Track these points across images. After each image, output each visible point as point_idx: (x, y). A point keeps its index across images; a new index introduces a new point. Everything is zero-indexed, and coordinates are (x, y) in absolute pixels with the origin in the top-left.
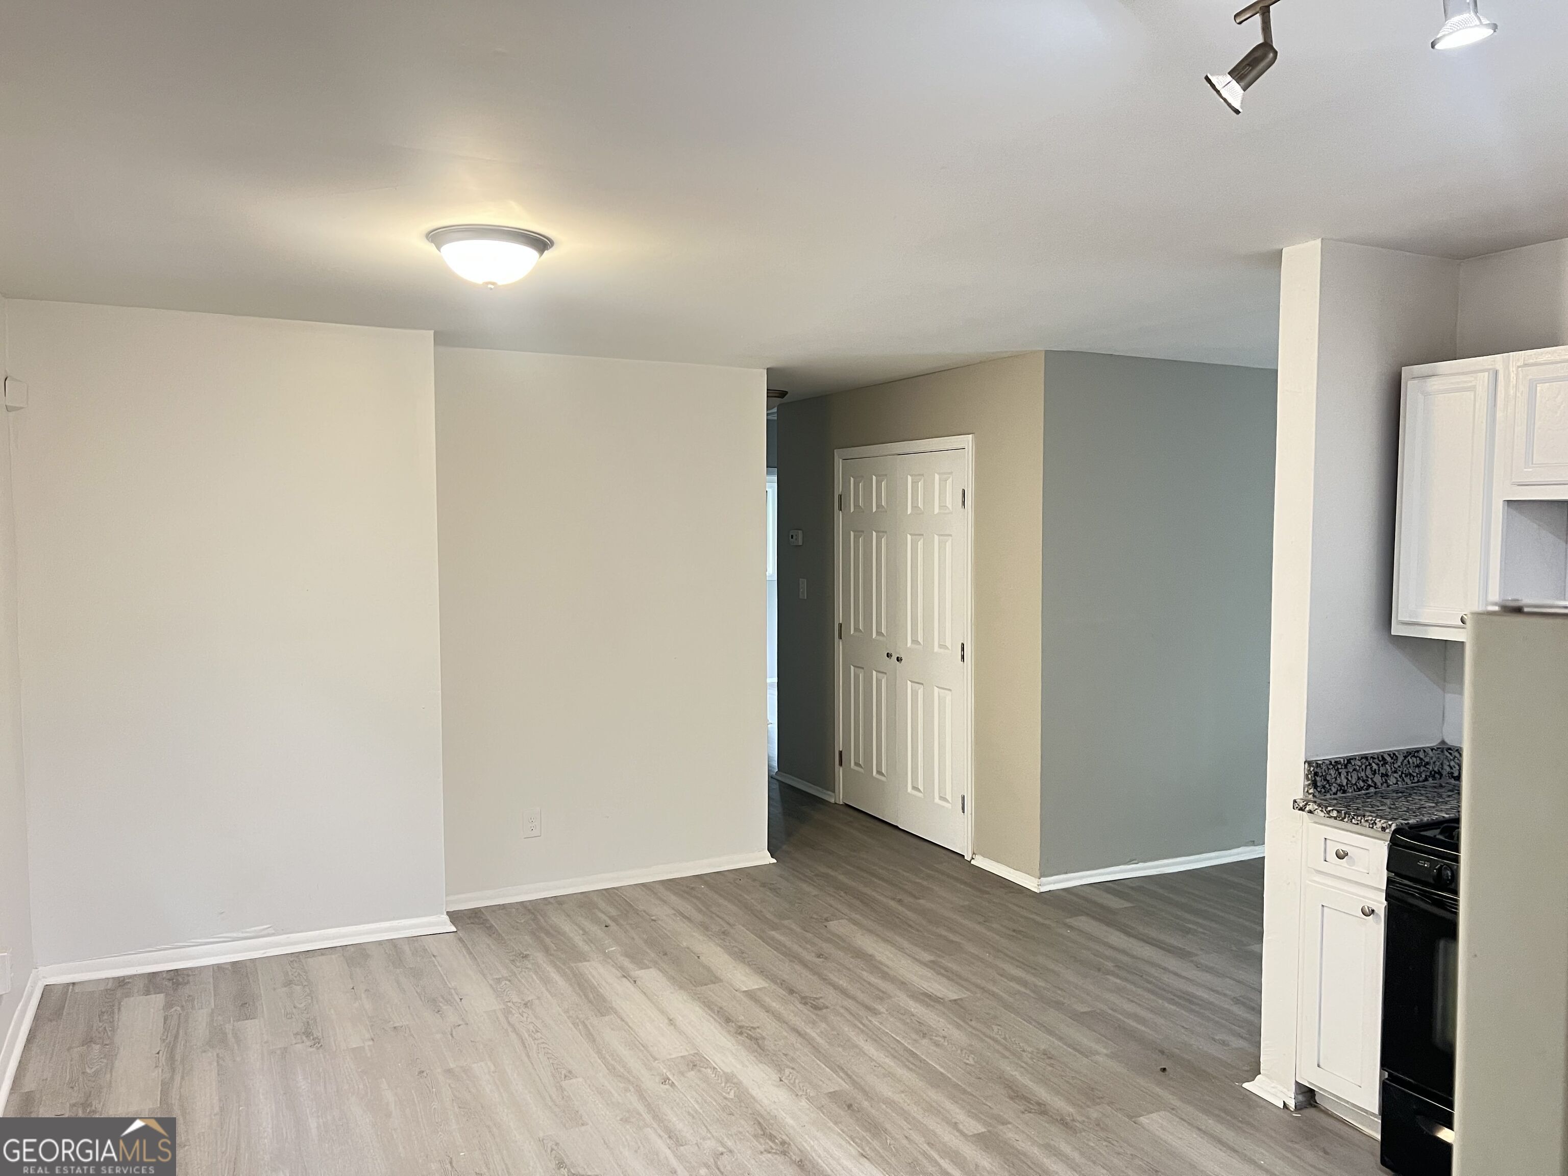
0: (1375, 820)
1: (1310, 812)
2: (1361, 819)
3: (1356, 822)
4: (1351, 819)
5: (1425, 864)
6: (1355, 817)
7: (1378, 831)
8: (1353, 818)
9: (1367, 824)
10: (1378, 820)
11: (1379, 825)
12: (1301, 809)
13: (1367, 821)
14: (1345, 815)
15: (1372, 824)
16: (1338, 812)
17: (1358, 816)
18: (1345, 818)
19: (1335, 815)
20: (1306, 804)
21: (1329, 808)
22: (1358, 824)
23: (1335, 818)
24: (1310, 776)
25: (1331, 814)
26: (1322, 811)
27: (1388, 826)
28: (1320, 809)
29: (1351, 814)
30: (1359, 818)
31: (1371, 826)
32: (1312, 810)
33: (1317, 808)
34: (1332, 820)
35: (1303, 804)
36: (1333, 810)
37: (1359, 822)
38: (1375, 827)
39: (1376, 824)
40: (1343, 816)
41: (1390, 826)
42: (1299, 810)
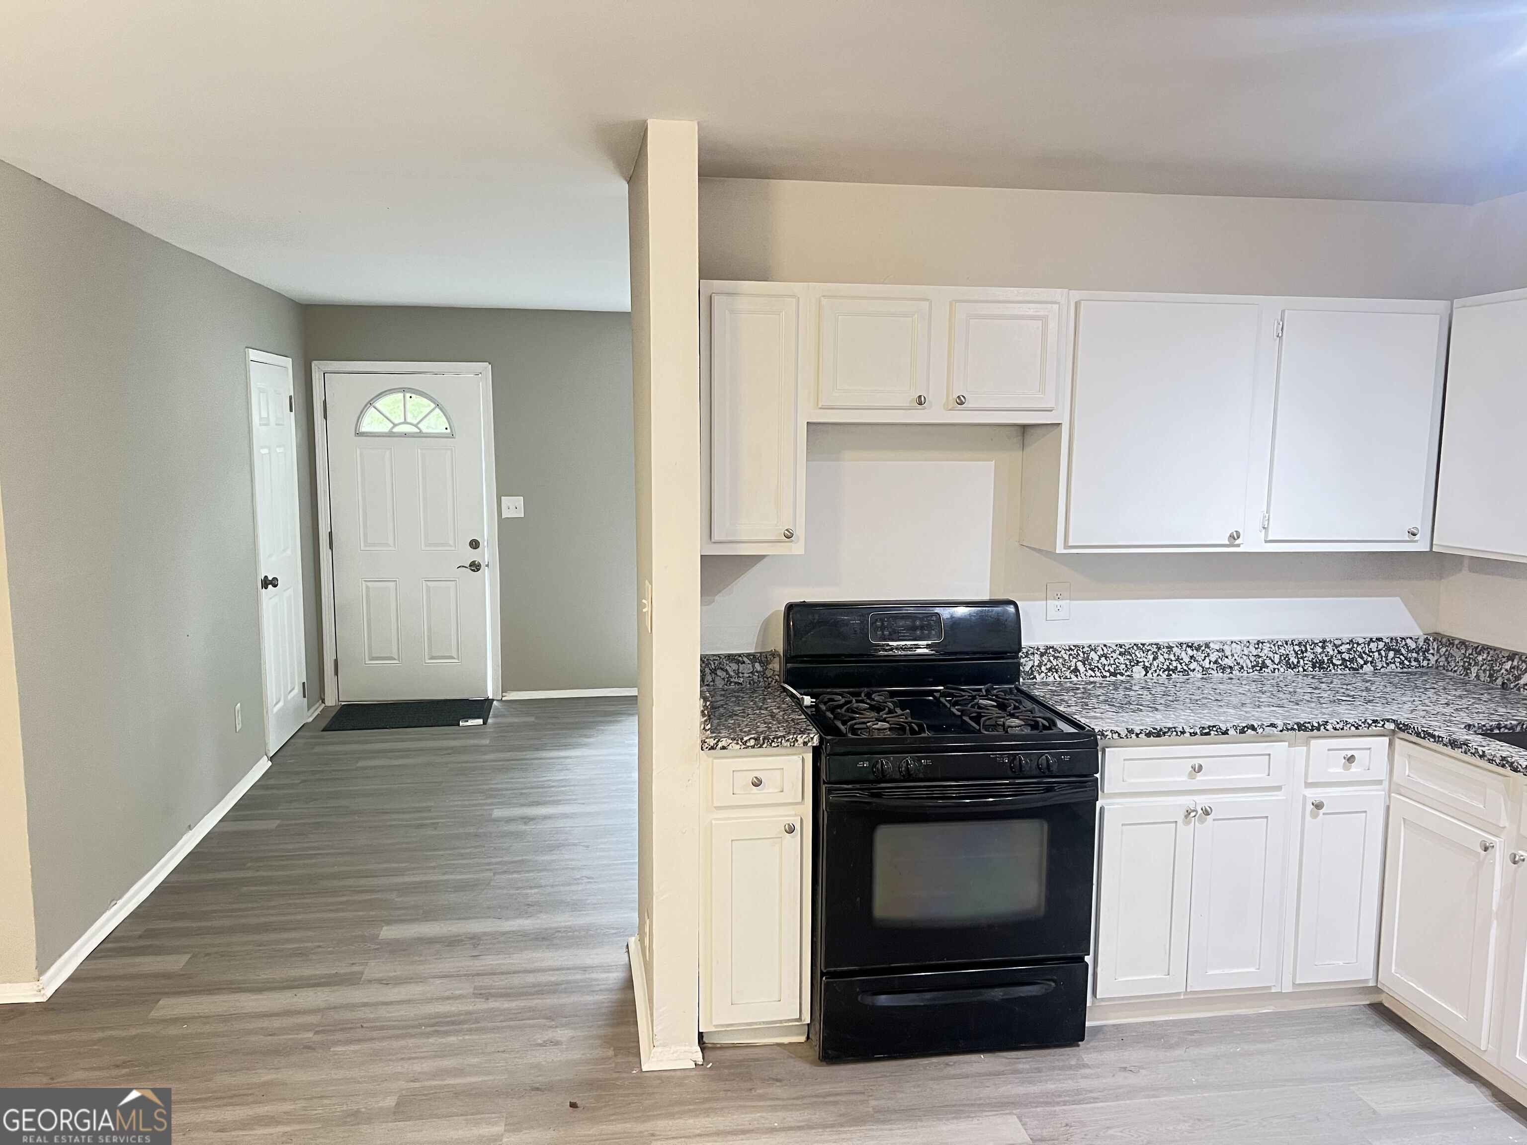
0: (797, 737)
1: (723, 748)
2: (782, 740)
3: (777, 744)
4: (771, 744)
5: (864, 764)
6: (775, 740)
7: (801, 747)
8: (773, 741)
9: (788, 744)
10: (800, 736)
11: (801, 741)
12: (712, 748)
13: (788, 740)
14: (764, 741)
15: (794, 742)
16: (755, 739)
17: (778, 738)
18: (764, 743)
19: (753, 744)
20: (718, 742)
21: (745, 739)
22: (778, 746)
23: (753, 747)
24: (706, 712)
25: (748, 744)
26: (737, 744)
27: (810, 740)
28: (735, 742)
29: (770, 738)
30: (780, 740)
31: (792, 744)
32: (726, 746)
33: (731, 741)
34: (750, 749)
35: (715, 742)
36: (750, 739)
37: (779, 744)
38: (796, 744)
39: (797, 741)
40: (762, 742)
41: (812, 738)
42: (709, 749)
